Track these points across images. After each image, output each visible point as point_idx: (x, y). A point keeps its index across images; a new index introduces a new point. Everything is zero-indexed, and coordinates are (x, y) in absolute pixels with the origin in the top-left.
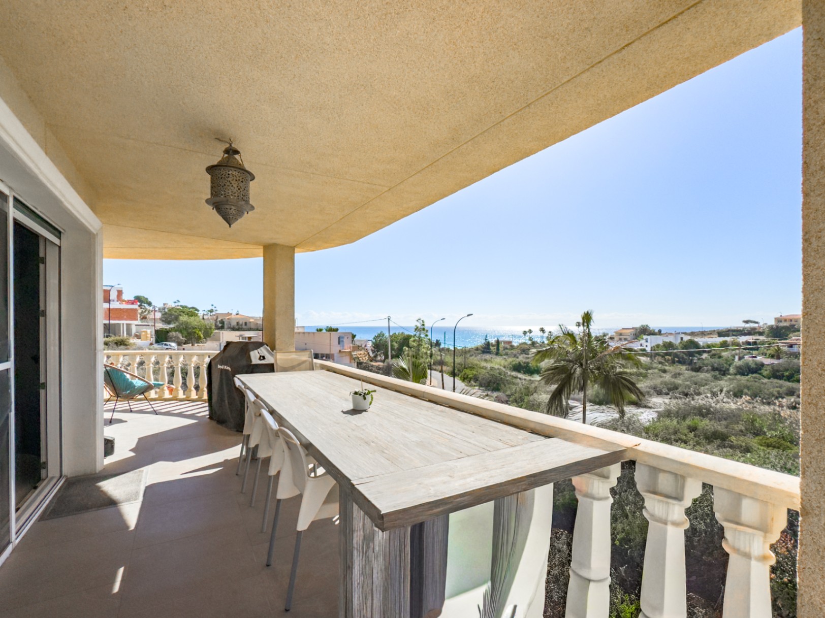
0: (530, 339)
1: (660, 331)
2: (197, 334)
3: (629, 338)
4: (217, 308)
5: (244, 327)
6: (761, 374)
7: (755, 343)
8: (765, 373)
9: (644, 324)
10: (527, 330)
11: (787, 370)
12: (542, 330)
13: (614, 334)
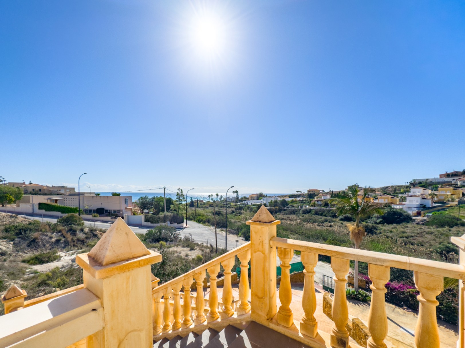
0: (212, 199)
1: (266, 195)
2: (9, 198)
3: (255, 199)
4: (6, 179)
5: (40, 192)
6: (311, 213)
7: (303, 201)
8: (313, 213)
9: (261, 192)
10: (210, 195)
11: (320, 211)
12: (217, 195)
13: (249, 197)
